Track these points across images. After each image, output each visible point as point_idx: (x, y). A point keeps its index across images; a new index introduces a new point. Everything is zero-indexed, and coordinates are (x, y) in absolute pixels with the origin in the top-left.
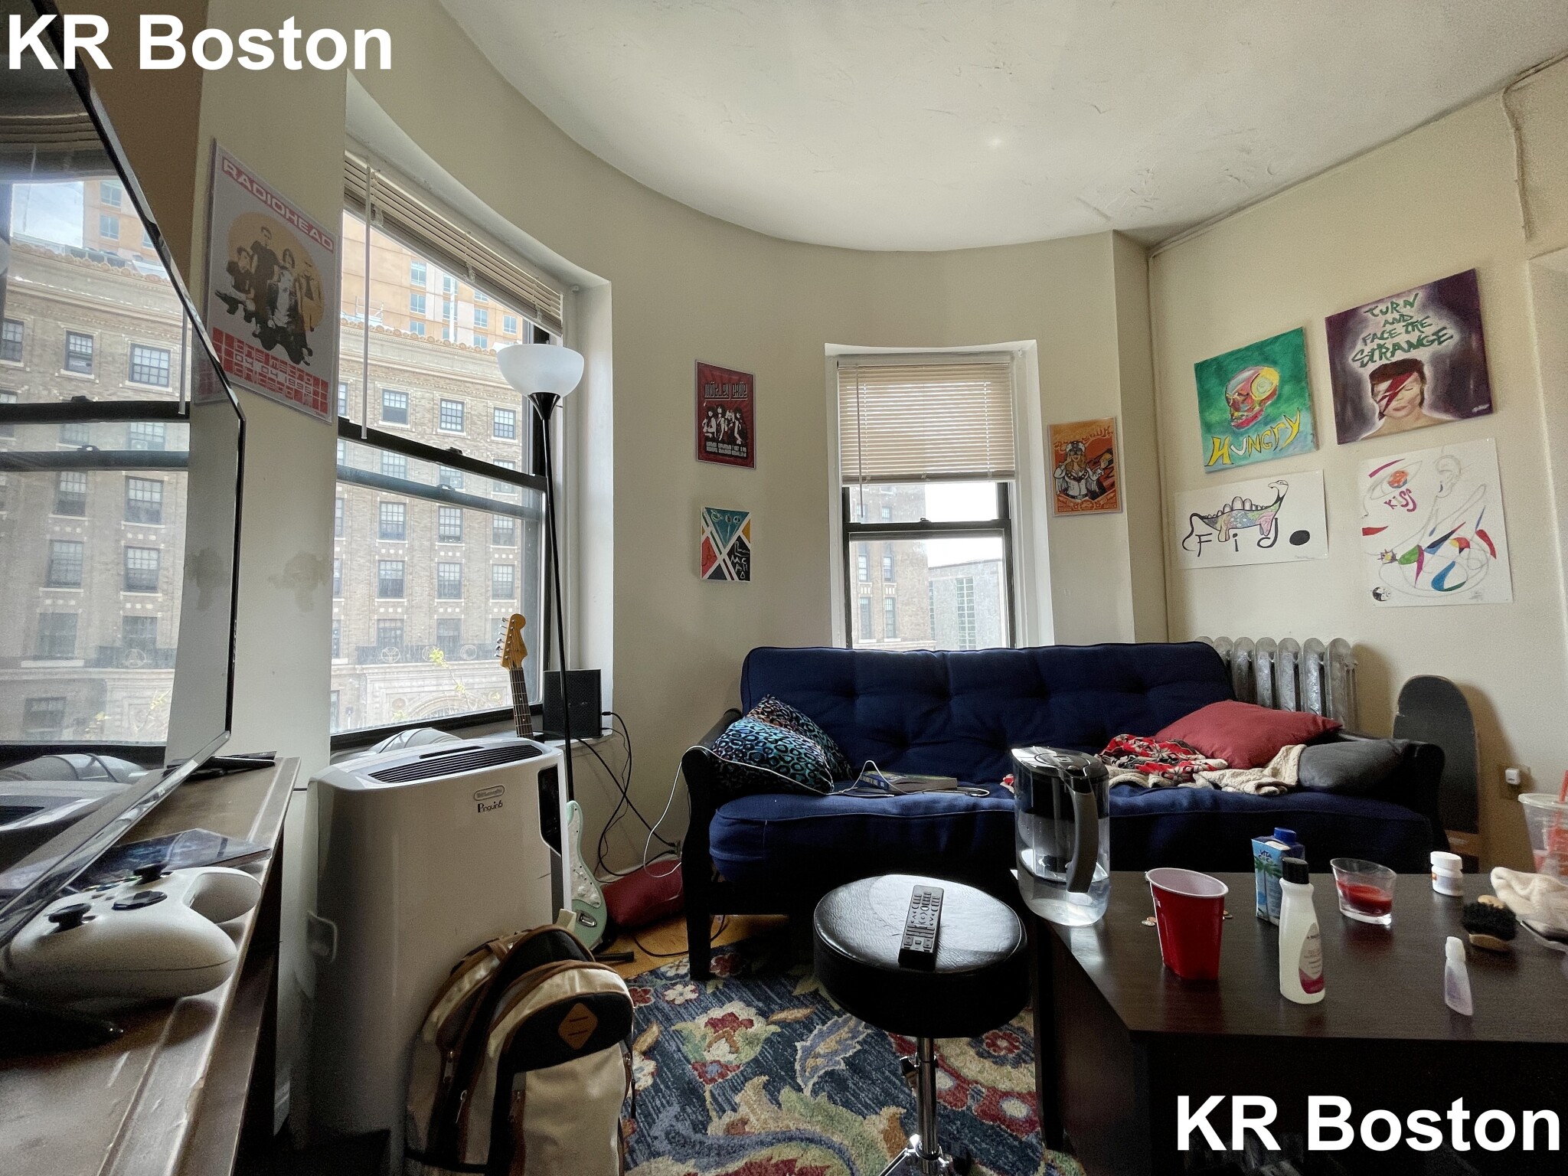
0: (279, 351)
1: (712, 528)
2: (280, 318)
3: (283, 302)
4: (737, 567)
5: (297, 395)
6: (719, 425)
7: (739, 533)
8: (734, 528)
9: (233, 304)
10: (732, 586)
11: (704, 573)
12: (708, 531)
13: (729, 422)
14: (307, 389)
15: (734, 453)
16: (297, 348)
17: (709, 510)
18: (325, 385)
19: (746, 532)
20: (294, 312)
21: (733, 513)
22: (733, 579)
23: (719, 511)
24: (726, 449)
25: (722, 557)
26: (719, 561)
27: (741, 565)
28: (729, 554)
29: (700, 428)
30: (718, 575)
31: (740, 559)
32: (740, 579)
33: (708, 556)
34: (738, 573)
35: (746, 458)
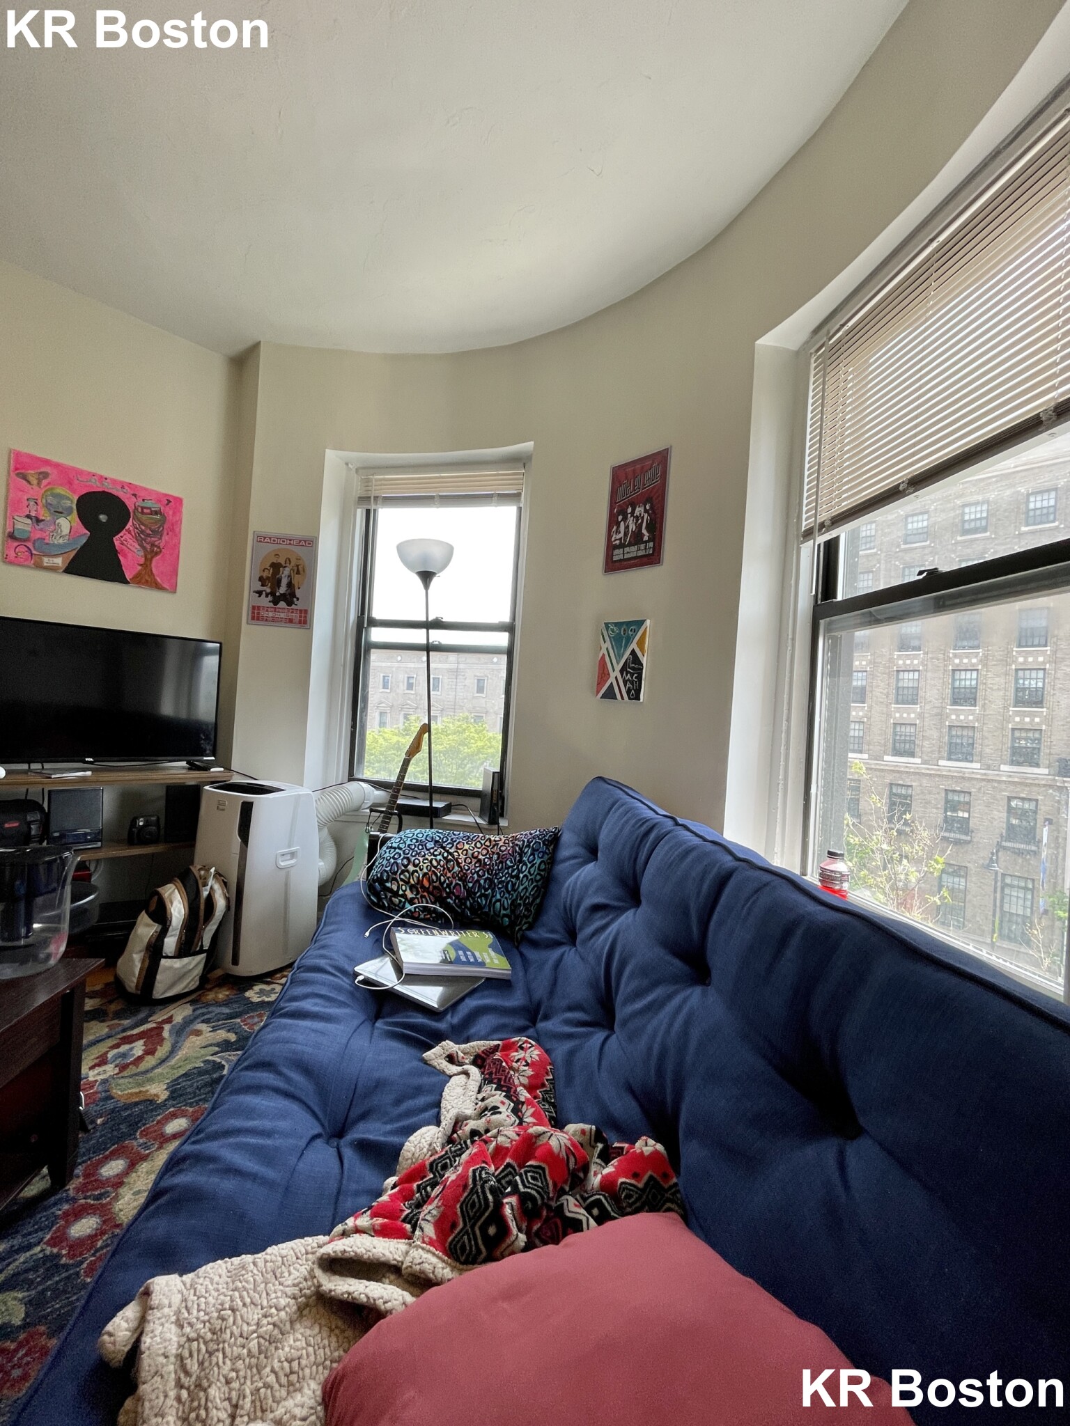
0: (282, 604)
1: (608, 644)
2: (283, 589)
3: (284, 582)
4: (628, 685)
5: (291, 621)
6: (627, 527)
7: (634, 646)
8: (629, 640)
9: (260, 593)
10: (623, 704)
11: (598, 692)
12: (604, 646)
13: (637, 518)
14: (295, 616)
15: (640, 553)
16: (290, 598)
17: (607, 624)
18: (306, 611)
19: (641, 644)
20: (290, 585)
21: (629, 624)
22: (622, 698)
23: (616, 624)
24: (632, 551)
25: (615, 674)
26: (612, 679)
27: (632, 683)
28: (622, 671)
29: (609, 536)
30: (610, 694)
31: (632, 675)
32: (630, 698)
33: (603, 674)
34: (628, 692)
35: (652, 554)
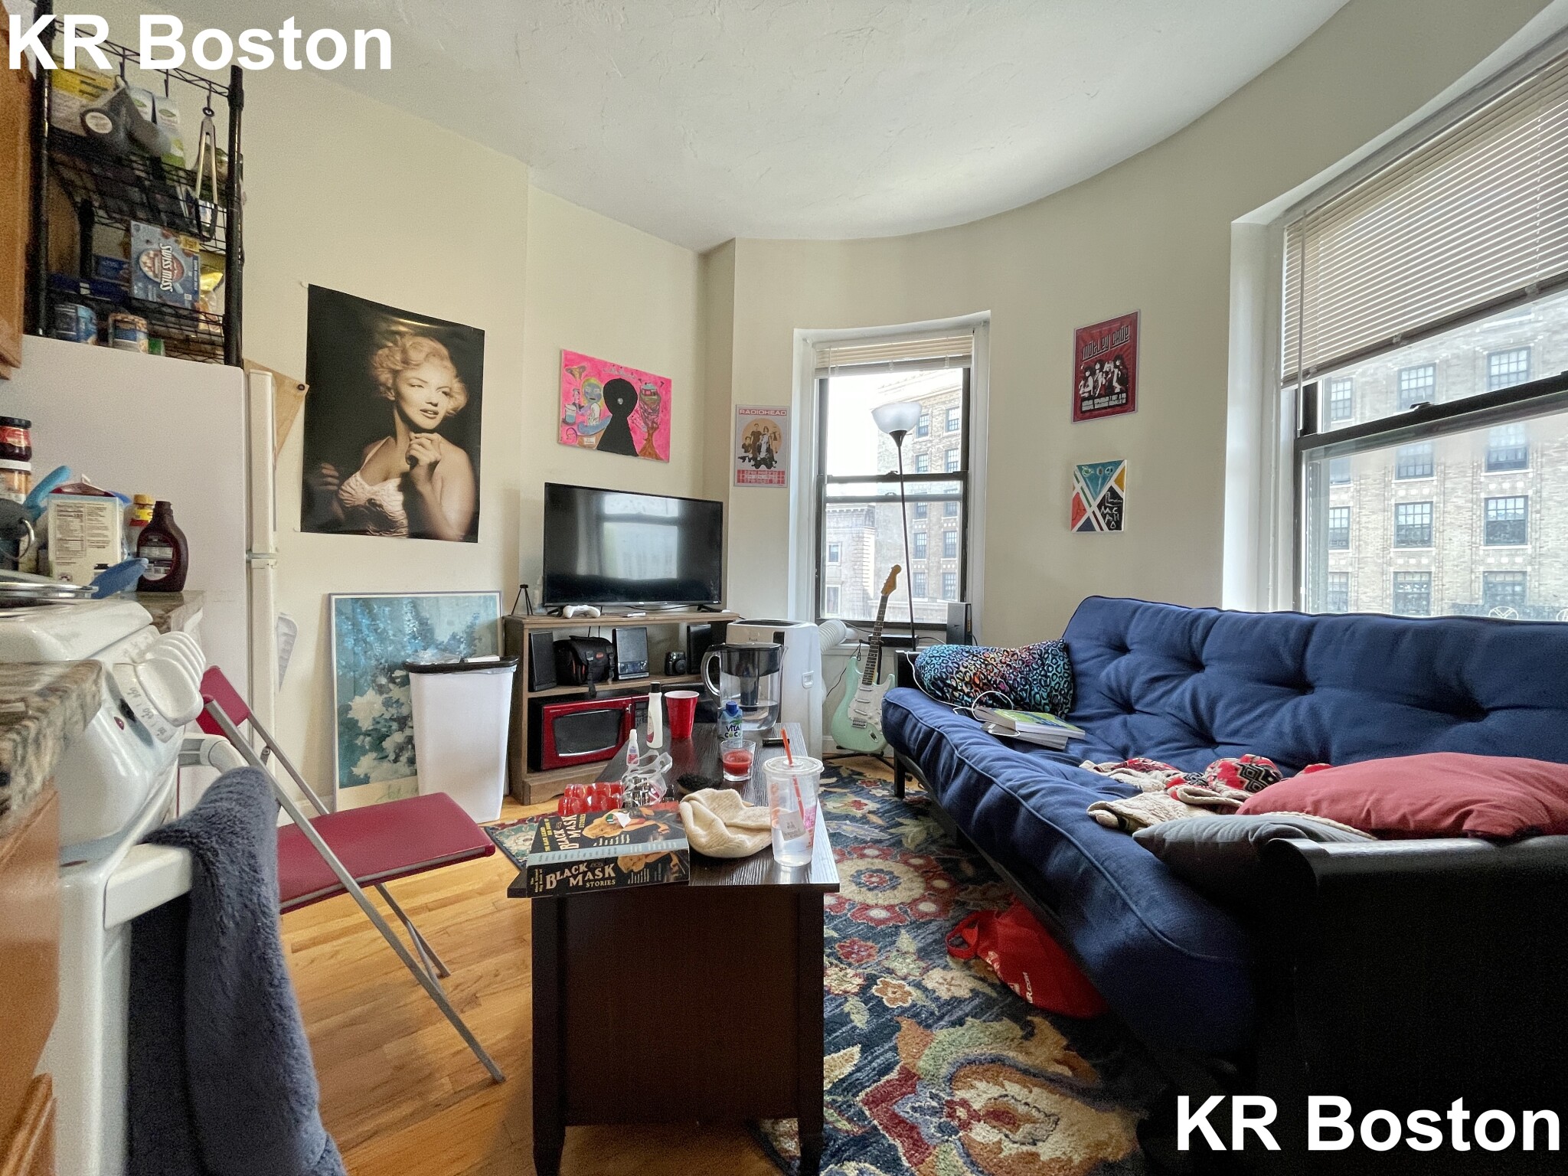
0: (763, 467)
1: (1083, 483)
2: (763, 454)
3: (764, 448)
4: (1108, 517)
5: (771, 481)
6: (1095, 382)
7: (1112, 483)
8: (1105, 479)
9: (743, 459)
10: (1103, 537)
11: (1073, 526)
12: (1078, 487)
13: (1107, 373)
14: (775, 478)
15: (1112, 403)
16: (769, 462)
17: (1080, 468)
18: (783, 473)
19: (1119, 481)
20: (769, 450)
21: (1104, 465)
22: (1102, 529)
23: (1090, 466)
24: (1103, 402)
25: (1091, 509)
26: (1089, 514)
27: (1112, 515)
28: (1099, 507)
29: (1077, 390)
30: (1088, 527)
31: (1111, 509)
32: (1110, 529)
33: (1078, 509)
34: (1108, 524)
35: (1126, 404)
